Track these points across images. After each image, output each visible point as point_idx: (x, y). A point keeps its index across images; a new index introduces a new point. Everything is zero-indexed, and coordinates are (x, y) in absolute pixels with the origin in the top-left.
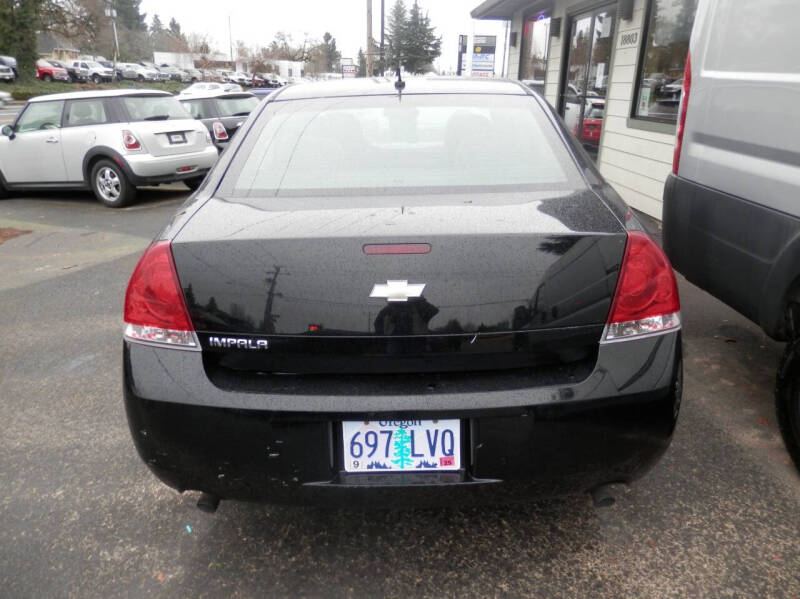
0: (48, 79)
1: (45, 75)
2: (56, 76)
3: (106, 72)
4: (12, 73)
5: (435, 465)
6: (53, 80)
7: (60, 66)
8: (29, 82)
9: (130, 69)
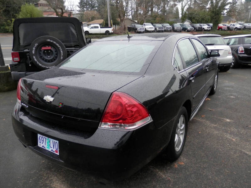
0: (220, 30)
1: (220, 28)
2: (223, 29)
3: (240, 27)
4: (210, 28)
5: (54, 152)
6: (222, 30)
7: (225, 26)
8: (214, 31)
9: (249, 25)
